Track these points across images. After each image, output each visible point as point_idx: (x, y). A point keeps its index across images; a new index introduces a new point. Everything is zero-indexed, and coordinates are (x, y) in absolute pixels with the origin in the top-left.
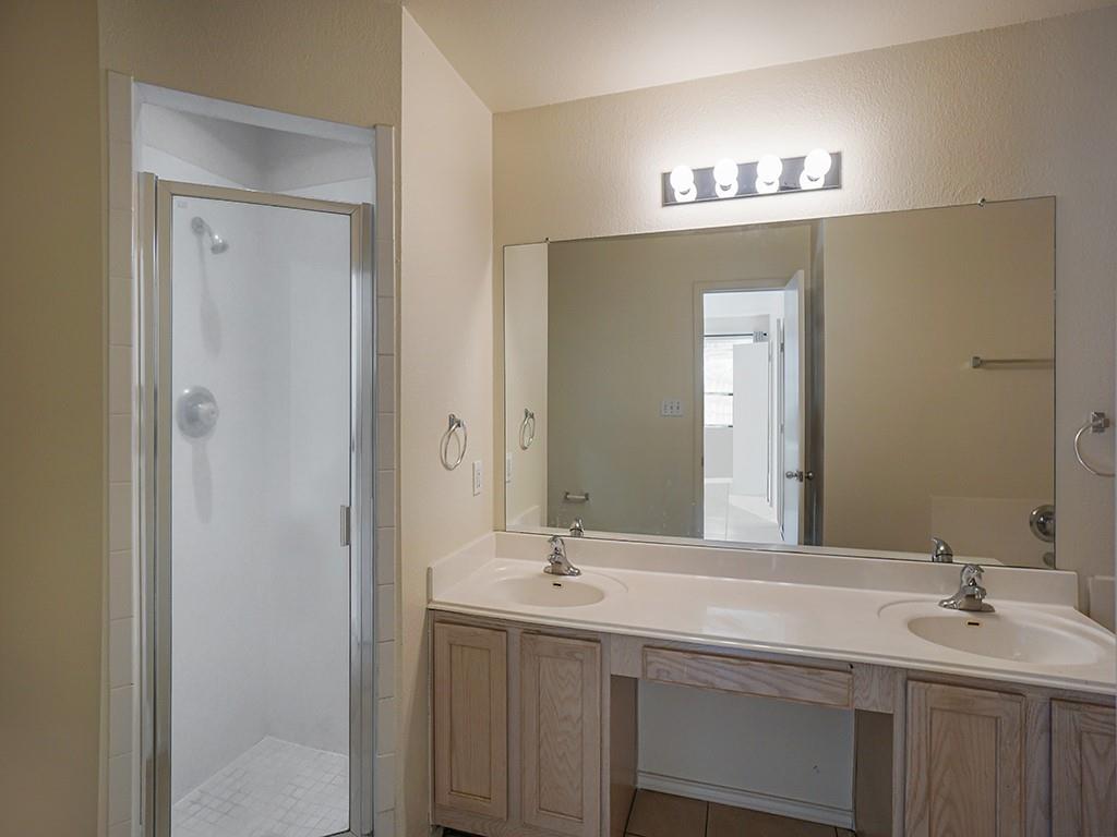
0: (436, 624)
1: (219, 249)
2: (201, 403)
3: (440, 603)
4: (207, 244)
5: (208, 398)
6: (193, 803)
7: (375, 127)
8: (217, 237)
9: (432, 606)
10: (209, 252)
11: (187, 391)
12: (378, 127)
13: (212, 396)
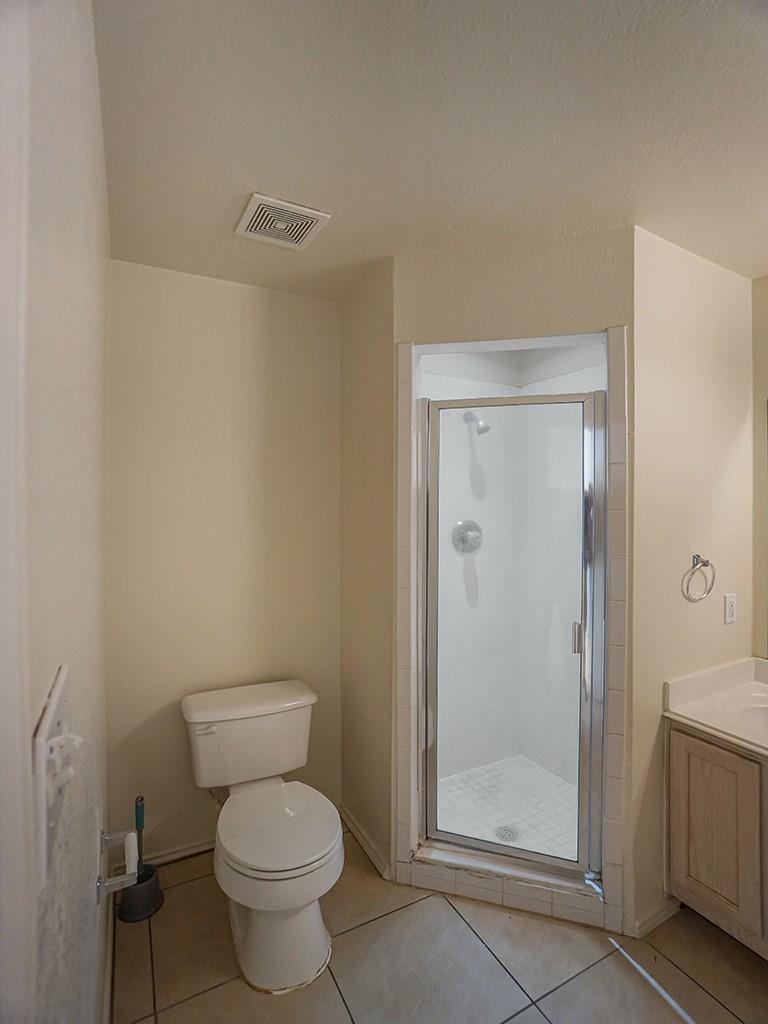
0: (672, 731)
1: (483, 431)
2: (471, 530)
3: (676, 714)
4: (475, 429)
5: (476, 528)
6: (461, 780)
7: (606, 330)
8: (481, 423)
9: (666, 714)
10: (475, 434)
11: (460, 523)
12: (610, 330)
13: (477, 525)
